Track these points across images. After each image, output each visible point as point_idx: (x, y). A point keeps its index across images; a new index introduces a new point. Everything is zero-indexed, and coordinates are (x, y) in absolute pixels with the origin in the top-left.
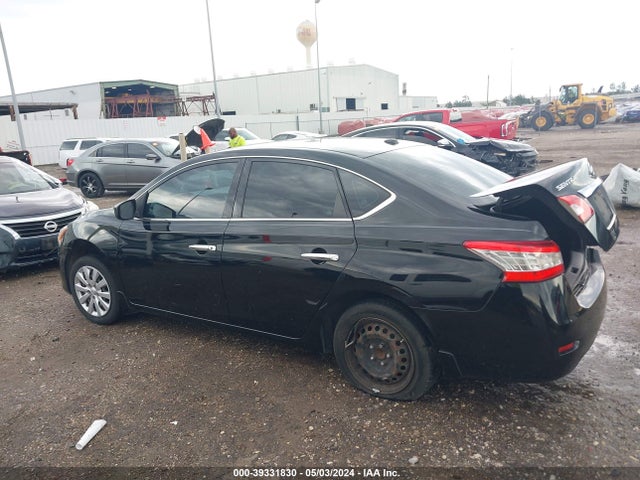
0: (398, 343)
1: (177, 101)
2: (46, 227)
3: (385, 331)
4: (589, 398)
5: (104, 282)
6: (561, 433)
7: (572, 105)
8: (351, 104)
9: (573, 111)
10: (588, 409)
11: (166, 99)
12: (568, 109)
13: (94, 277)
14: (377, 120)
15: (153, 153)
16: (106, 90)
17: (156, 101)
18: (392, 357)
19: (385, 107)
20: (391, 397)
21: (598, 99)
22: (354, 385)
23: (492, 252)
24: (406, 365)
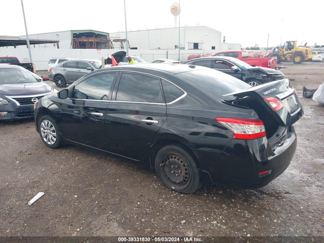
0: (184, 166)
1: (108, 41)
2: (32, 100)
3: (178, 159)
4: (278, 199)
5: (53, 128)
6: (259, 215)
7: (290, 52)
8: (196, 46)
9: (291, 55)
10: (276, 204)
11: (103, 40)
12: (288, 53)
13: (49, 126)
14: (208, 55)
15: (90, 67)
16: (74, 34)
17: (98, 41)
18: (181, 172)
19: (213, 48)
20: (181, 191)
21: (303, 49)
22: (164, 185)
23: (229, 124)
24: (187, 176)
